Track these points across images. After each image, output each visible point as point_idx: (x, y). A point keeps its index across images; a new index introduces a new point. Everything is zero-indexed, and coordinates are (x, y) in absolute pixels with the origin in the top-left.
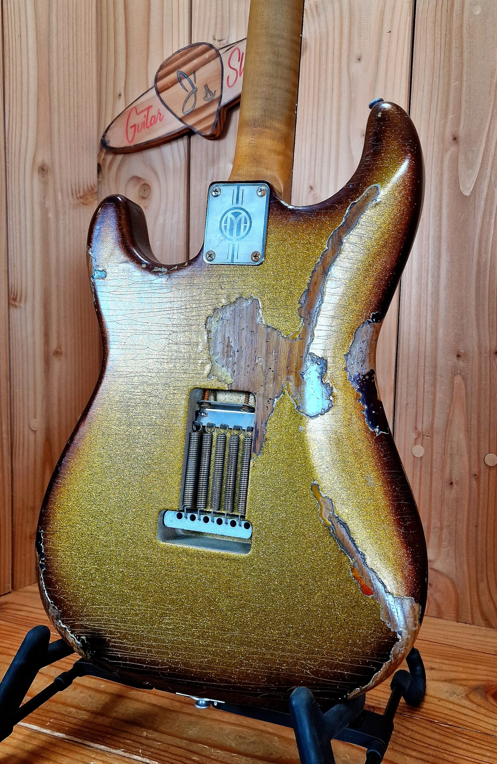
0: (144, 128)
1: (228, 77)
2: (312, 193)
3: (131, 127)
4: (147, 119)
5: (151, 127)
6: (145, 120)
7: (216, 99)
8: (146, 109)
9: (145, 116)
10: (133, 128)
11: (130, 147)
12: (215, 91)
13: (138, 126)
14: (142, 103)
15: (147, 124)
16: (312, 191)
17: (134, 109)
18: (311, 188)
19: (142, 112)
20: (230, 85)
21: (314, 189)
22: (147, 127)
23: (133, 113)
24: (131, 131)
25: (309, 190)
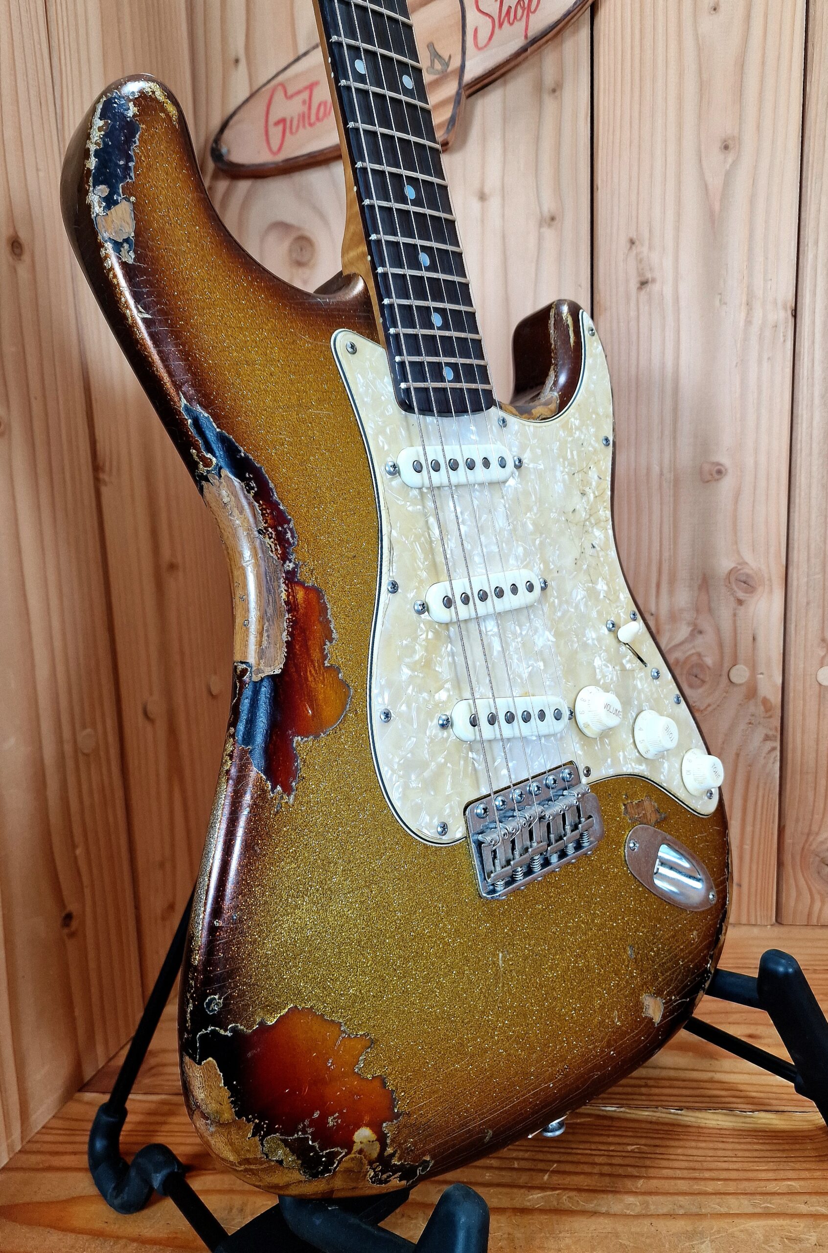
0: (304, 126)
1: (476, 31)
2: (634, 252)
3: (277, 123)
4: (310, 108)
5: (318, 124)
6: (306, 109)
7: (452, 72)
8: (306, 88)
9: (304, 102)
10: (281, 127)
11: (276, 164)
12: (450, 57)
13: (291, 121)
14: (297, 76)
15: (309, 117)
16: (634, 247)
17: (280, 88)
18: (632, 242)
19: (299, 93)
20: (481, 45)
21: (637, 243)
22: (311, 125)
23: (280, 95)
24: (276, 133)
25: (628, 245)
